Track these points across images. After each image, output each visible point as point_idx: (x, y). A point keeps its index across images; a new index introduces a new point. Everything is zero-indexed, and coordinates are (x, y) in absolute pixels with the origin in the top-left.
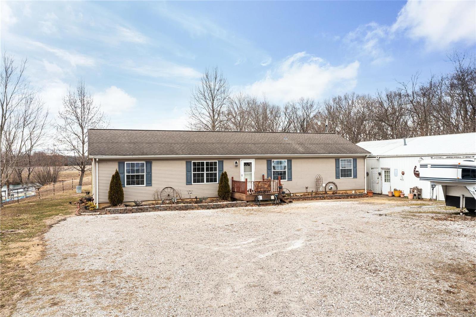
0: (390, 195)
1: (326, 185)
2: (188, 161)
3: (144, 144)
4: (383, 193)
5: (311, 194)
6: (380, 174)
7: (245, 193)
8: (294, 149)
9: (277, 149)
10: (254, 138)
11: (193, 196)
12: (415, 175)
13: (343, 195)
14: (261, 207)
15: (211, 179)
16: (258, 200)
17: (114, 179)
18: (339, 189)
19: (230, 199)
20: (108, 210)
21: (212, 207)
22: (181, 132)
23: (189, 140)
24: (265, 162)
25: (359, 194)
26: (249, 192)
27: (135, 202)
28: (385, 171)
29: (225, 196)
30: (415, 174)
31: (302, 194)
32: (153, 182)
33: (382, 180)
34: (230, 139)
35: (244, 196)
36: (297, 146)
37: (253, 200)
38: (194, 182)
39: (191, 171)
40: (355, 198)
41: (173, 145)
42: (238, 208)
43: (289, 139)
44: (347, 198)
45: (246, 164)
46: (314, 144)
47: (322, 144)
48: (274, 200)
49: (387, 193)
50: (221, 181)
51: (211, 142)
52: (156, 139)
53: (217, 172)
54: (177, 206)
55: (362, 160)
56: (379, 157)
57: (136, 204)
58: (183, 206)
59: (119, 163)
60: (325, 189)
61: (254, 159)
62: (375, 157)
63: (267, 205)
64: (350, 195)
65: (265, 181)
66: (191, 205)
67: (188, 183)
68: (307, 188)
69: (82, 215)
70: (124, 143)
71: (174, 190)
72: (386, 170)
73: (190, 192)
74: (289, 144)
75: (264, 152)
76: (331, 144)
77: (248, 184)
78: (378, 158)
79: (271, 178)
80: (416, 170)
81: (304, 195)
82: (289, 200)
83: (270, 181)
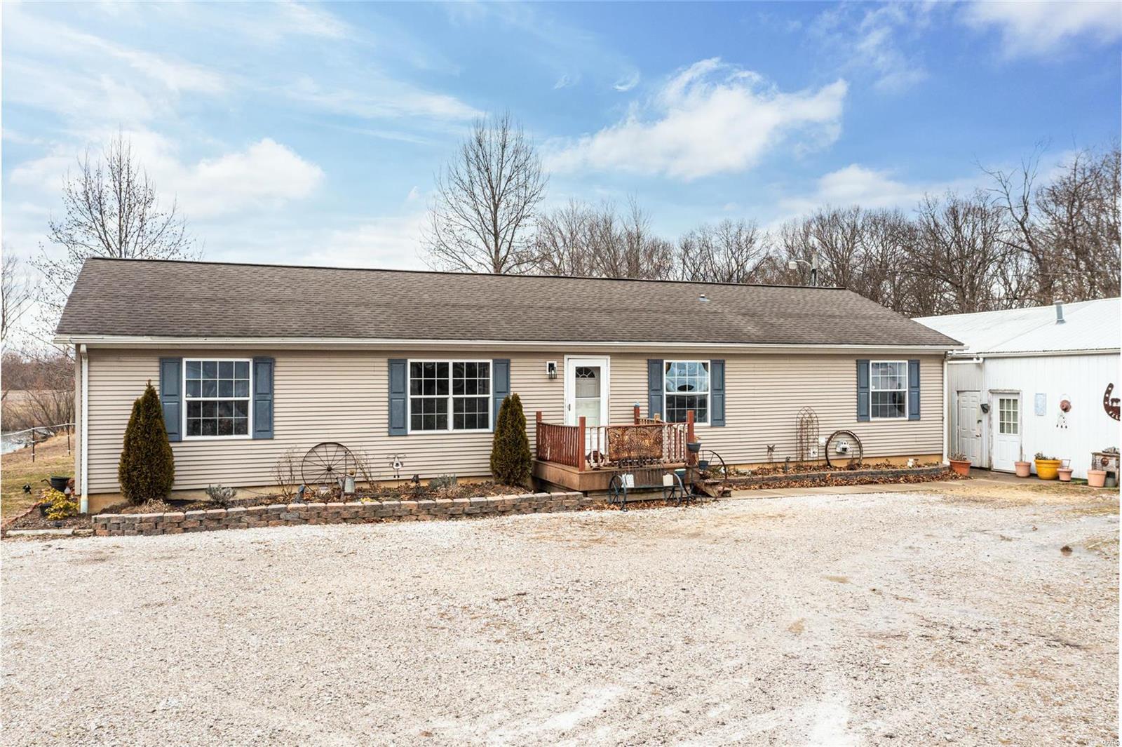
0: (1022, 472)
1: (830, 439)
2: (395, 360)
3: (256, 305)
4: (995, 467)
5: (785, 469)
6: (985, 409)
7: (577, 466)
8: (733, 330)
9: (680, 326)
10: (606, 296)
11: (407, 474)
12: (1108, 412)
13: (882, 473)
14: (630, 513)
15: (470, 418)
16: (621, 490)
17: (138, 415)
18: (866, 453)
19: (529, 482)
20: (102, 519)
21: (467, 509)
22: (383, 274)
23: (404, 297)
24: (641, 367)
25: (931, 470)
26: (592, 461)
27: (209, 491)
28: (1002, 401)
29: (512, 472)
30: (1108, 408)
31: (755, 468)
32: (278, 425)
33: (990, 426)
34: (534, 295)
35: (573, 476)
36: (739, 321)
37: (604, 487)
38: (413, 429)
39: (405, 392)
40: (919, 481)
41: (350, 308)
42: (554, 515)
43: (712, 301)
44: (895, 482)
45: (582, 372)
46: (790, 315)
47: (813, 315)
48: (673, 489)
49: (1012, 469)
50: (500, 426)
51: (475, 303)
52: (300, 290)
53: (491, 396)
54: (345, 508)
55: (937, 366)
56: (984, 359)
57: (213, 497)
58: (364, 507)
59: (163, 363)
60: (826, 452)
61: (609, 357)
62: (972, 359)
63: (648, 504)
64: (903, 472)
65: (645, 427)
66: (394, 506)
67: (393, 432)
68: (771, 449)
69: (9, 537)
70: (189, 301)
71: (347, 451)
72: (1005, 397)
73: (396, 461)
74: (715, 313)
75: (640, 336)
76: (841, 317)
77: (587, 437)
78: (981, 360)
79: (662, 418)
80: (1113, 396)
81: (763, 471)
82: (720, 488)
83: (659, 426)
